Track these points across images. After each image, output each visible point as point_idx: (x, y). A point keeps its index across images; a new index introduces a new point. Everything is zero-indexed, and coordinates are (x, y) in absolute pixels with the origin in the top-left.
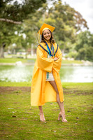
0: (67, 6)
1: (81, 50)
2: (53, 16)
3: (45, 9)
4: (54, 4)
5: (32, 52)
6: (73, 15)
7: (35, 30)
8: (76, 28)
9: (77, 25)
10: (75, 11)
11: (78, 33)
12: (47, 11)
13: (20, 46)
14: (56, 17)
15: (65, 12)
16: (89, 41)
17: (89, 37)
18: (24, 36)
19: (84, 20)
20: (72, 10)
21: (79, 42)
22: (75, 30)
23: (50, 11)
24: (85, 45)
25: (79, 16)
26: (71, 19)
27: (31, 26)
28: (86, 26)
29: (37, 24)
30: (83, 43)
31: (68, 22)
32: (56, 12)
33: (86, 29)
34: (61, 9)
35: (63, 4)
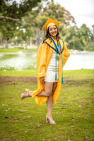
0: (59, 6)
1: (70, 41)
2: (47, 14)
3: (40, 8)
4: (48, 4)
5: (31, 43)
6: (63, 13)
7: (32, 25)
8: (66, 23)
9: (66, 21)
10: (65, 10)
11: (68, 27)
12: (42, 10)
13: (21, 39)
14: (50, 15)
15: (57, 11)
16: (77, 34)
17: (76, 31)
18: (24, 30)
19: (72, 17)
20: (63, 9)
21: (68, 35)
22: (65, 25)
23: (45, 9)
24: (73, 37)
25: (69, 13)
26: (62, 16)
27: (30, 23)
28: (74, 21)
29: (34, 20)
30: (72, 35)
31: (59, 18)
32: (50, 11)
33: (74, 24)
34: (53, 8)
35: (55, 4)
